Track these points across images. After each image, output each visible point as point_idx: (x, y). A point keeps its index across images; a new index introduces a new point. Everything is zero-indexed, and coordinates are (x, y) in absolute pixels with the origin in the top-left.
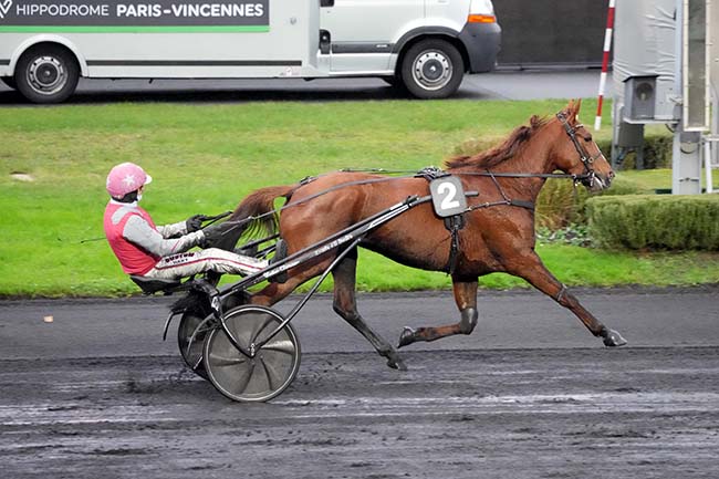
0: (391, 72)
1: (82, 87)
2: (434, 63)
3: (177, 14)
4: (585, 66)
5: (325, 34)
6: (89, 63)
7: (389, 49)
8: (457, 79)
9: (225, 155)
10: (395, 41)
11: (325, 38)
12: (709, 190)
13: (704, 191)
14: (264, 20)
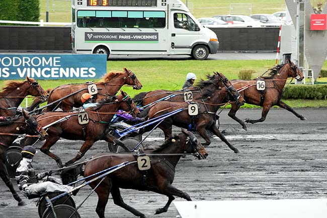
0: (190, 53)
1: (110, 56)
2: (202, 51)
3: (135, 38)
4: (273, 51)
5: (173, 44)
6: (112, 51)
7: (190, 47)
8: (207, 55)
9: (181, 73)
10: (191, 45)
12: (304, 83)
14: (157, 40)
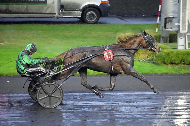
0: (80, 16)
2: (92, 14)
8: (98, 19)
10: (81, 8)
11: (62, 7)
12: (187, 48)
13: (186, 48)
14: (45, 2)
